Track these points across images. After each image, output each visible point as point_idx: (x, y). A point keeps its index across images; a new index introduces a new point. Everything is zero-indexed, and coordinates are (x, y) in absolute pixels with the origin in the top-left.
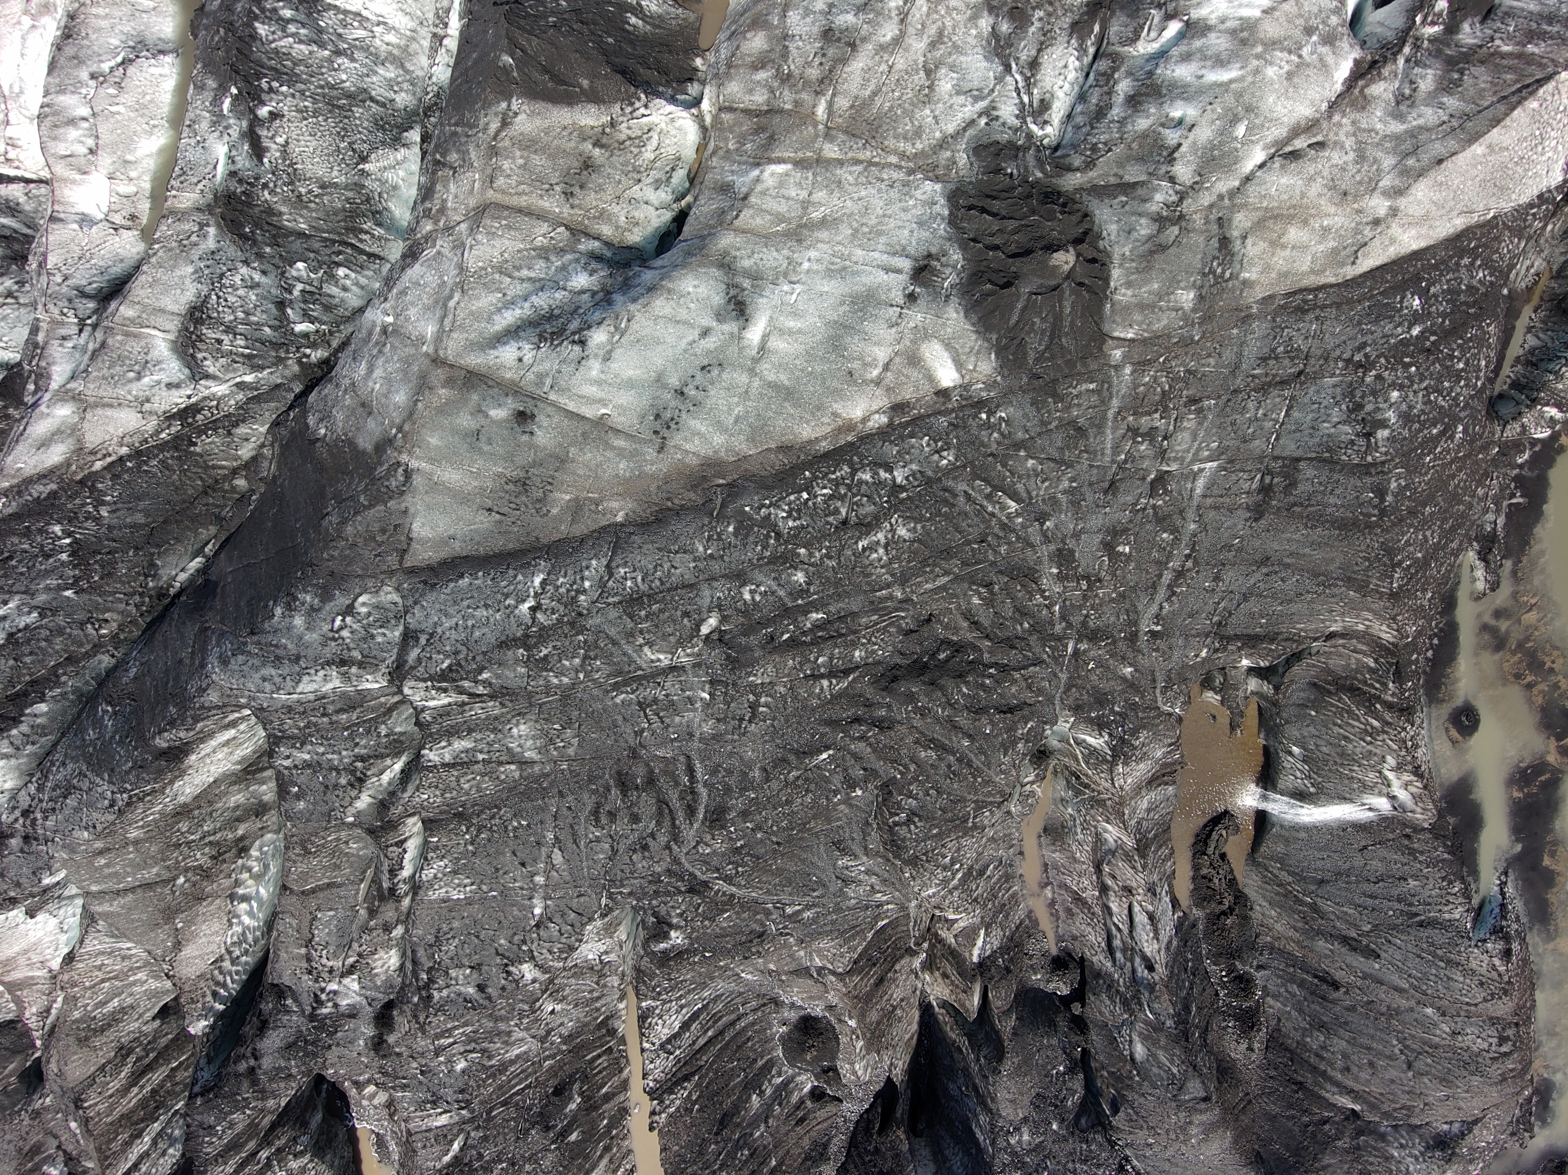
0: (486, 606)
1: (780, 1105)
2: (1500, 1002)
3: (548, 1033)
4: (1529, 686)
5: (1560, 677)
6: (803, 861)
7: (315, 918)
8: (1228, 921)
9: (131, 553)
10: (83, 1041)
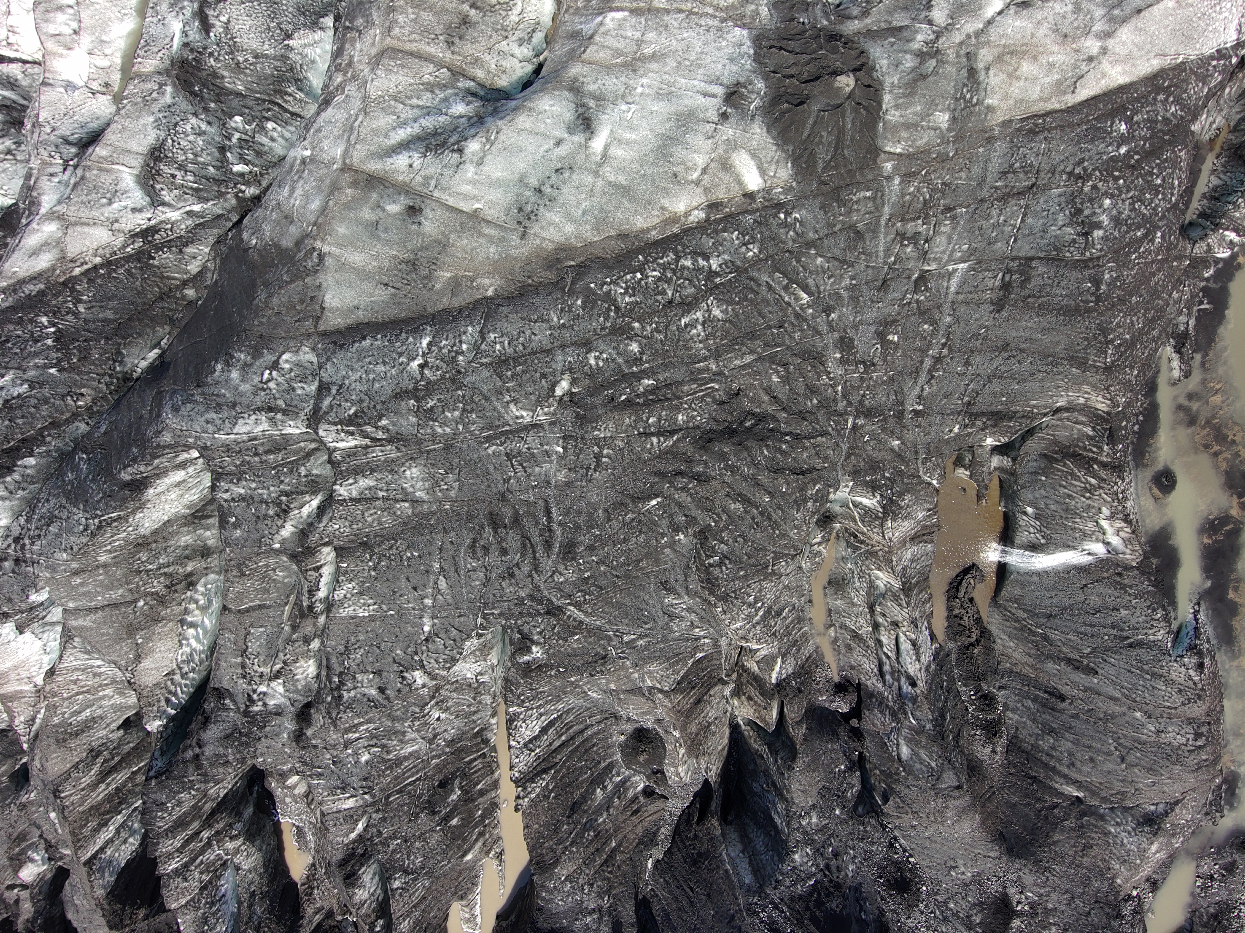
0: (384, 363)
1: (619, 798)
2: (1195, 706)
3: (435, 736)
4: (1216, 454)
5: (1240, 448)
6: (637, 598)
7: (248, 633)
8: (976, 651)
9: (102, 342)
10: (61, 742)
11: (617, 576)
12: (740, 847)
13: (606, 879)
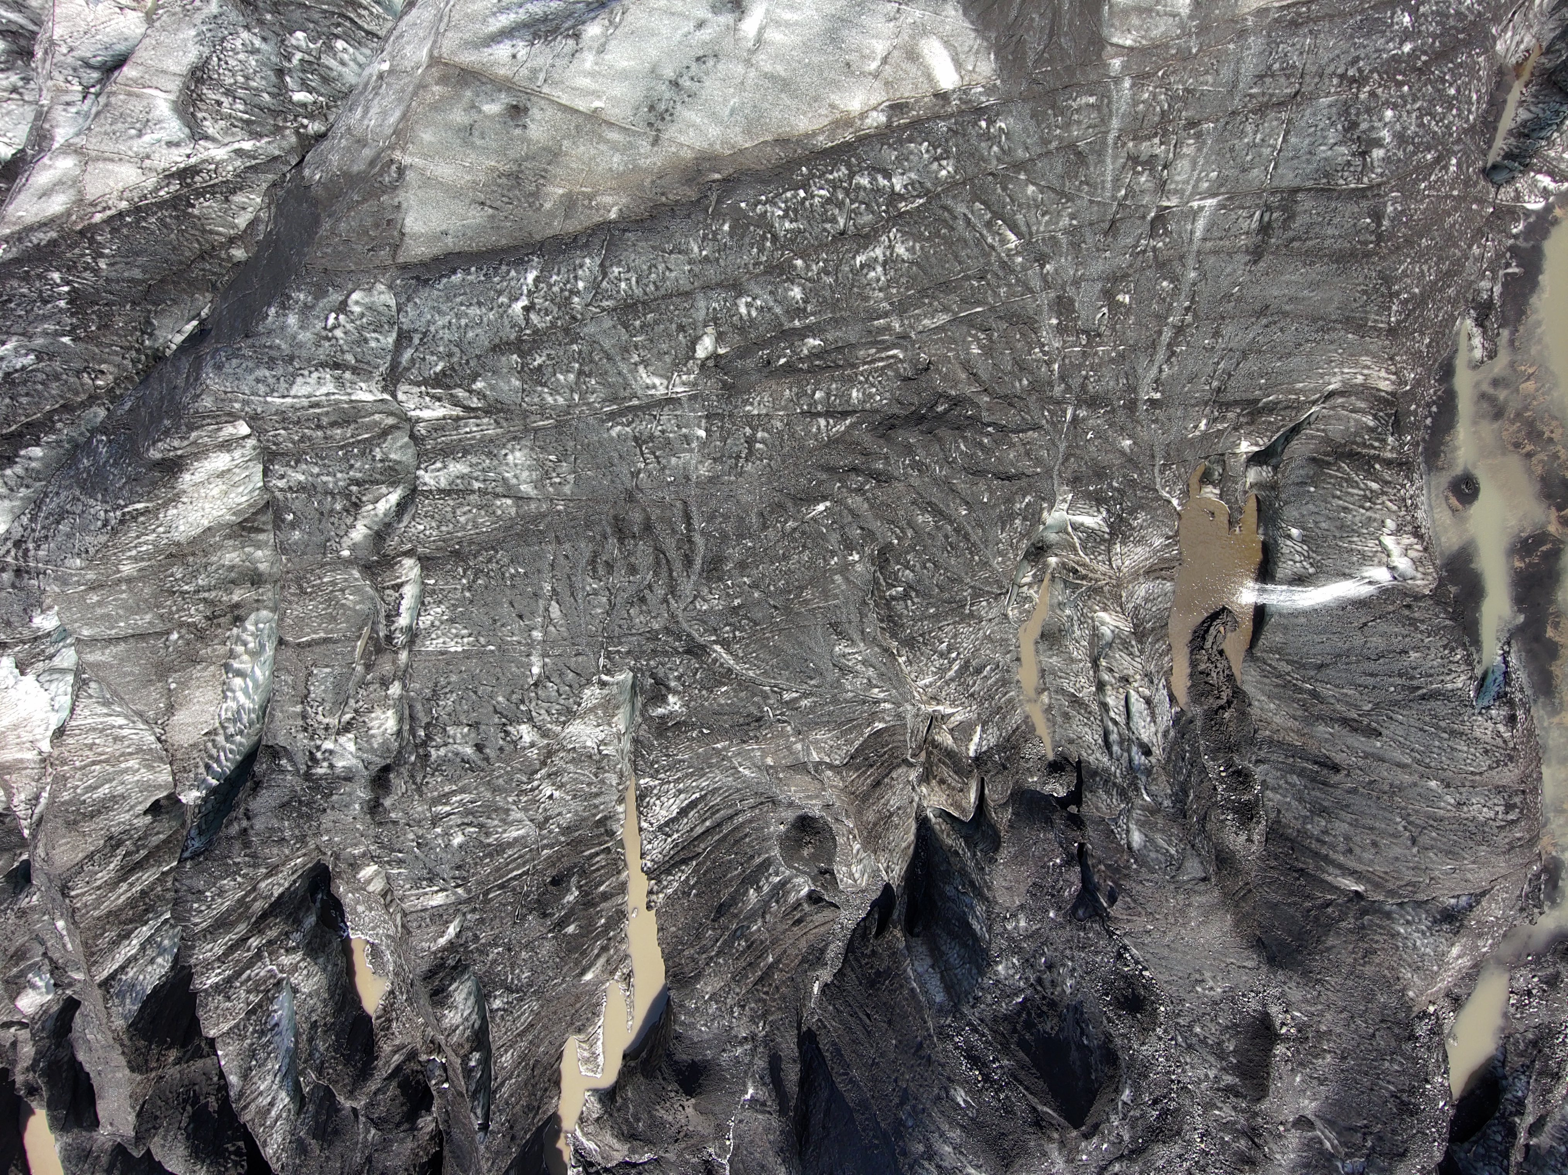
0: (480, 304)
1: (777, 902)
2: (1506, 769)
3: (547, 820)
4: (1529, 455)
5: (1559, 447)
6: (801, 644)
8: (1226, 715)
9: (128, 307)
10: (72, 825)
11: (775, 607)
12: (929, 961)
13: (760, 1000)
